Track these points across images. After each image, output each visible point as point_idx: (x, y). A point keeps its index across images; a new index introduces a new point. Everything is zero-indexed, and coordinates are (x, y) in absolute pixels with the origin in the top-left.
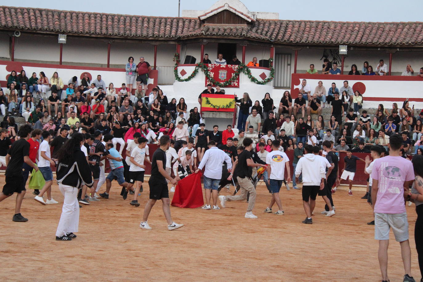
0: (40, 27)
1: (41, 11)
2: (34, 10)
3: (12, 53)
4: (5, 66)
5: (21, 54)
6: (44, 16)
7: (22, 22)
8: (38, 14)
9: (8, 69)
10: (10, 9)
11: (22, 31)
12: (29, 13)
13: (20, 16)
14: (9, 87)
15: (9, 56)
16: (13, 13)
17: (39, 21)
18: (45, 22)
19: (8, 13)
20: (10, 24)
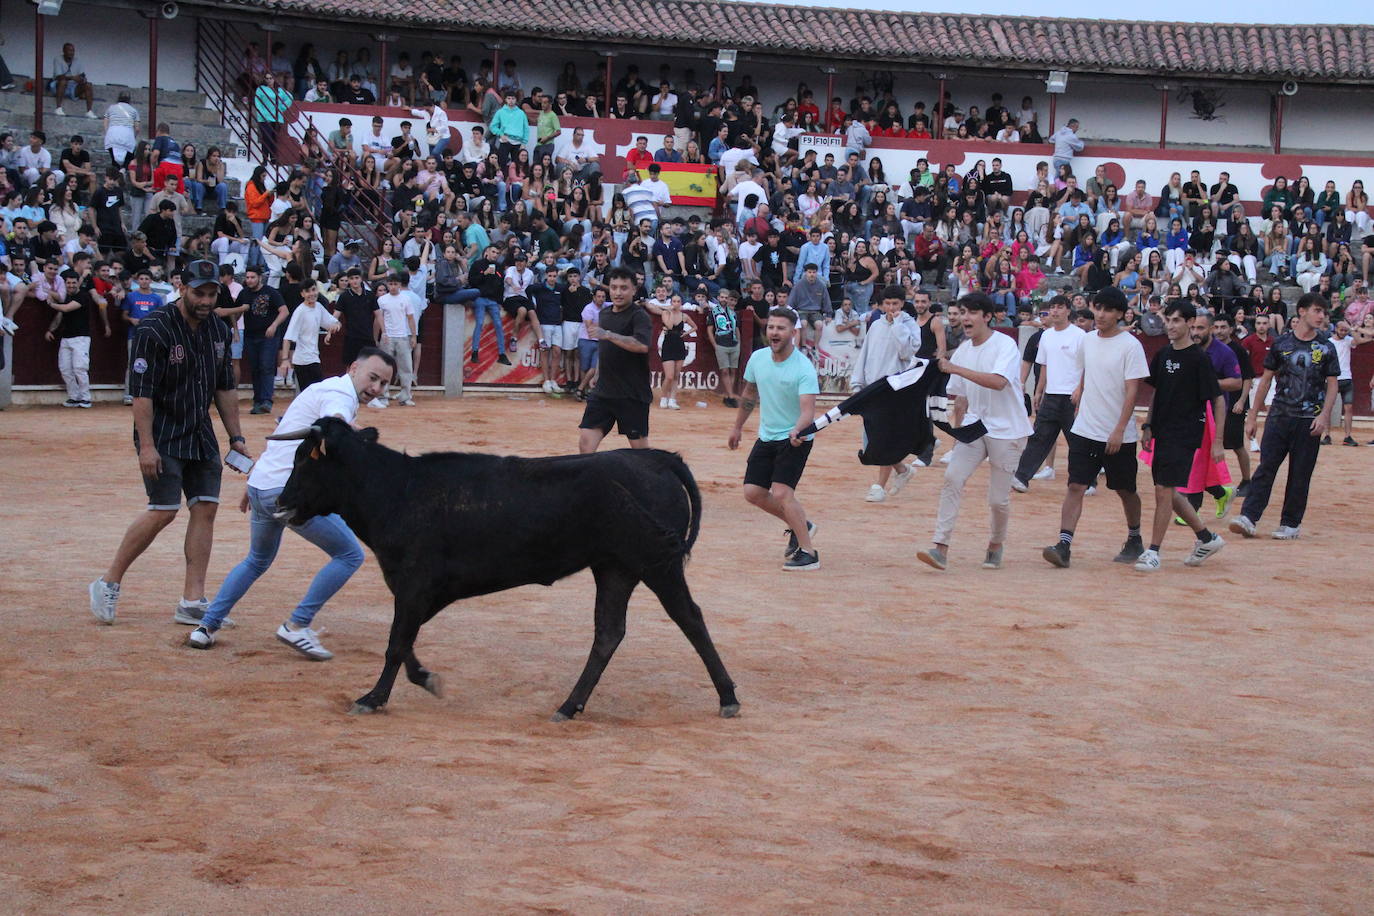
0: (1345, 68)
1: (1347, 30)
2: (1331, 29)
3: (1276, 135)
4: (1259, 167)
5: (1298, 137)
6: (1356, 42)
7: (1301, 59)
8: (1341, 39)
9: (1266, 173)
10: (1272, 29)
11: (1303, 80)
12: (1318, 39)
13: (1297, 46)
14: (1267, 215)
15: (1267, 143)
16: (1281, 40)
17: (1342, 54)
18: (1358, 57)
19: (1267, 40)
20: (1273, 67)
